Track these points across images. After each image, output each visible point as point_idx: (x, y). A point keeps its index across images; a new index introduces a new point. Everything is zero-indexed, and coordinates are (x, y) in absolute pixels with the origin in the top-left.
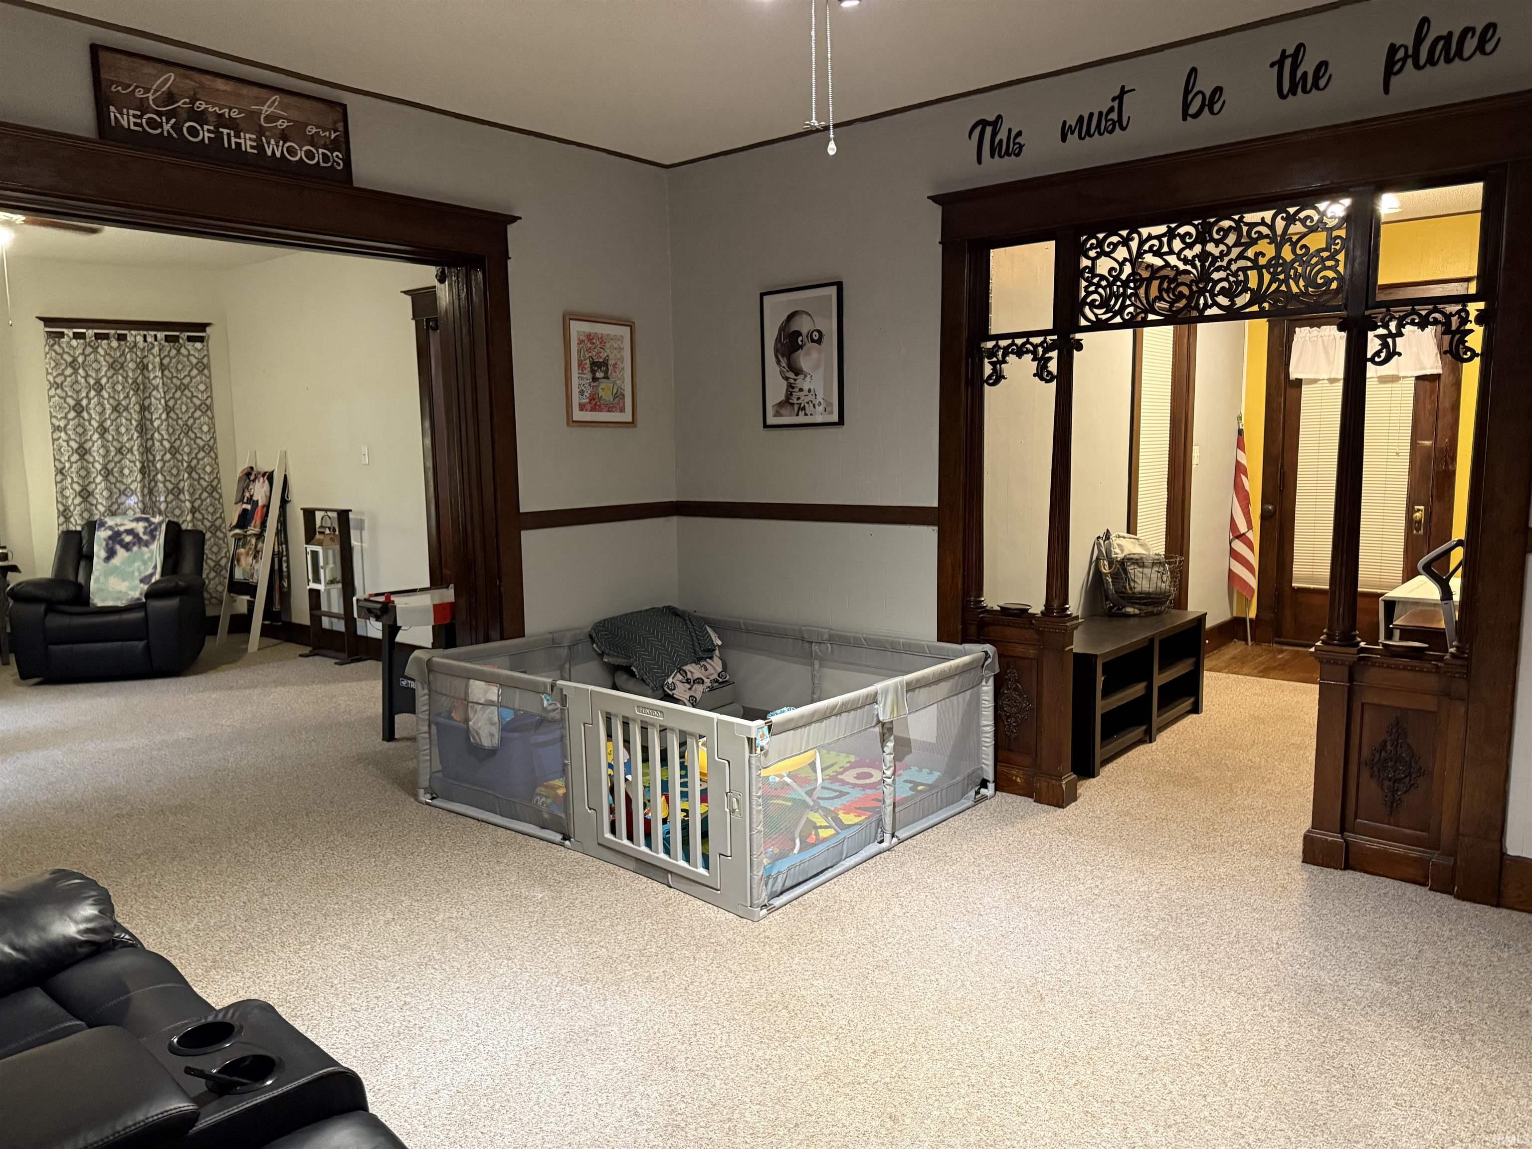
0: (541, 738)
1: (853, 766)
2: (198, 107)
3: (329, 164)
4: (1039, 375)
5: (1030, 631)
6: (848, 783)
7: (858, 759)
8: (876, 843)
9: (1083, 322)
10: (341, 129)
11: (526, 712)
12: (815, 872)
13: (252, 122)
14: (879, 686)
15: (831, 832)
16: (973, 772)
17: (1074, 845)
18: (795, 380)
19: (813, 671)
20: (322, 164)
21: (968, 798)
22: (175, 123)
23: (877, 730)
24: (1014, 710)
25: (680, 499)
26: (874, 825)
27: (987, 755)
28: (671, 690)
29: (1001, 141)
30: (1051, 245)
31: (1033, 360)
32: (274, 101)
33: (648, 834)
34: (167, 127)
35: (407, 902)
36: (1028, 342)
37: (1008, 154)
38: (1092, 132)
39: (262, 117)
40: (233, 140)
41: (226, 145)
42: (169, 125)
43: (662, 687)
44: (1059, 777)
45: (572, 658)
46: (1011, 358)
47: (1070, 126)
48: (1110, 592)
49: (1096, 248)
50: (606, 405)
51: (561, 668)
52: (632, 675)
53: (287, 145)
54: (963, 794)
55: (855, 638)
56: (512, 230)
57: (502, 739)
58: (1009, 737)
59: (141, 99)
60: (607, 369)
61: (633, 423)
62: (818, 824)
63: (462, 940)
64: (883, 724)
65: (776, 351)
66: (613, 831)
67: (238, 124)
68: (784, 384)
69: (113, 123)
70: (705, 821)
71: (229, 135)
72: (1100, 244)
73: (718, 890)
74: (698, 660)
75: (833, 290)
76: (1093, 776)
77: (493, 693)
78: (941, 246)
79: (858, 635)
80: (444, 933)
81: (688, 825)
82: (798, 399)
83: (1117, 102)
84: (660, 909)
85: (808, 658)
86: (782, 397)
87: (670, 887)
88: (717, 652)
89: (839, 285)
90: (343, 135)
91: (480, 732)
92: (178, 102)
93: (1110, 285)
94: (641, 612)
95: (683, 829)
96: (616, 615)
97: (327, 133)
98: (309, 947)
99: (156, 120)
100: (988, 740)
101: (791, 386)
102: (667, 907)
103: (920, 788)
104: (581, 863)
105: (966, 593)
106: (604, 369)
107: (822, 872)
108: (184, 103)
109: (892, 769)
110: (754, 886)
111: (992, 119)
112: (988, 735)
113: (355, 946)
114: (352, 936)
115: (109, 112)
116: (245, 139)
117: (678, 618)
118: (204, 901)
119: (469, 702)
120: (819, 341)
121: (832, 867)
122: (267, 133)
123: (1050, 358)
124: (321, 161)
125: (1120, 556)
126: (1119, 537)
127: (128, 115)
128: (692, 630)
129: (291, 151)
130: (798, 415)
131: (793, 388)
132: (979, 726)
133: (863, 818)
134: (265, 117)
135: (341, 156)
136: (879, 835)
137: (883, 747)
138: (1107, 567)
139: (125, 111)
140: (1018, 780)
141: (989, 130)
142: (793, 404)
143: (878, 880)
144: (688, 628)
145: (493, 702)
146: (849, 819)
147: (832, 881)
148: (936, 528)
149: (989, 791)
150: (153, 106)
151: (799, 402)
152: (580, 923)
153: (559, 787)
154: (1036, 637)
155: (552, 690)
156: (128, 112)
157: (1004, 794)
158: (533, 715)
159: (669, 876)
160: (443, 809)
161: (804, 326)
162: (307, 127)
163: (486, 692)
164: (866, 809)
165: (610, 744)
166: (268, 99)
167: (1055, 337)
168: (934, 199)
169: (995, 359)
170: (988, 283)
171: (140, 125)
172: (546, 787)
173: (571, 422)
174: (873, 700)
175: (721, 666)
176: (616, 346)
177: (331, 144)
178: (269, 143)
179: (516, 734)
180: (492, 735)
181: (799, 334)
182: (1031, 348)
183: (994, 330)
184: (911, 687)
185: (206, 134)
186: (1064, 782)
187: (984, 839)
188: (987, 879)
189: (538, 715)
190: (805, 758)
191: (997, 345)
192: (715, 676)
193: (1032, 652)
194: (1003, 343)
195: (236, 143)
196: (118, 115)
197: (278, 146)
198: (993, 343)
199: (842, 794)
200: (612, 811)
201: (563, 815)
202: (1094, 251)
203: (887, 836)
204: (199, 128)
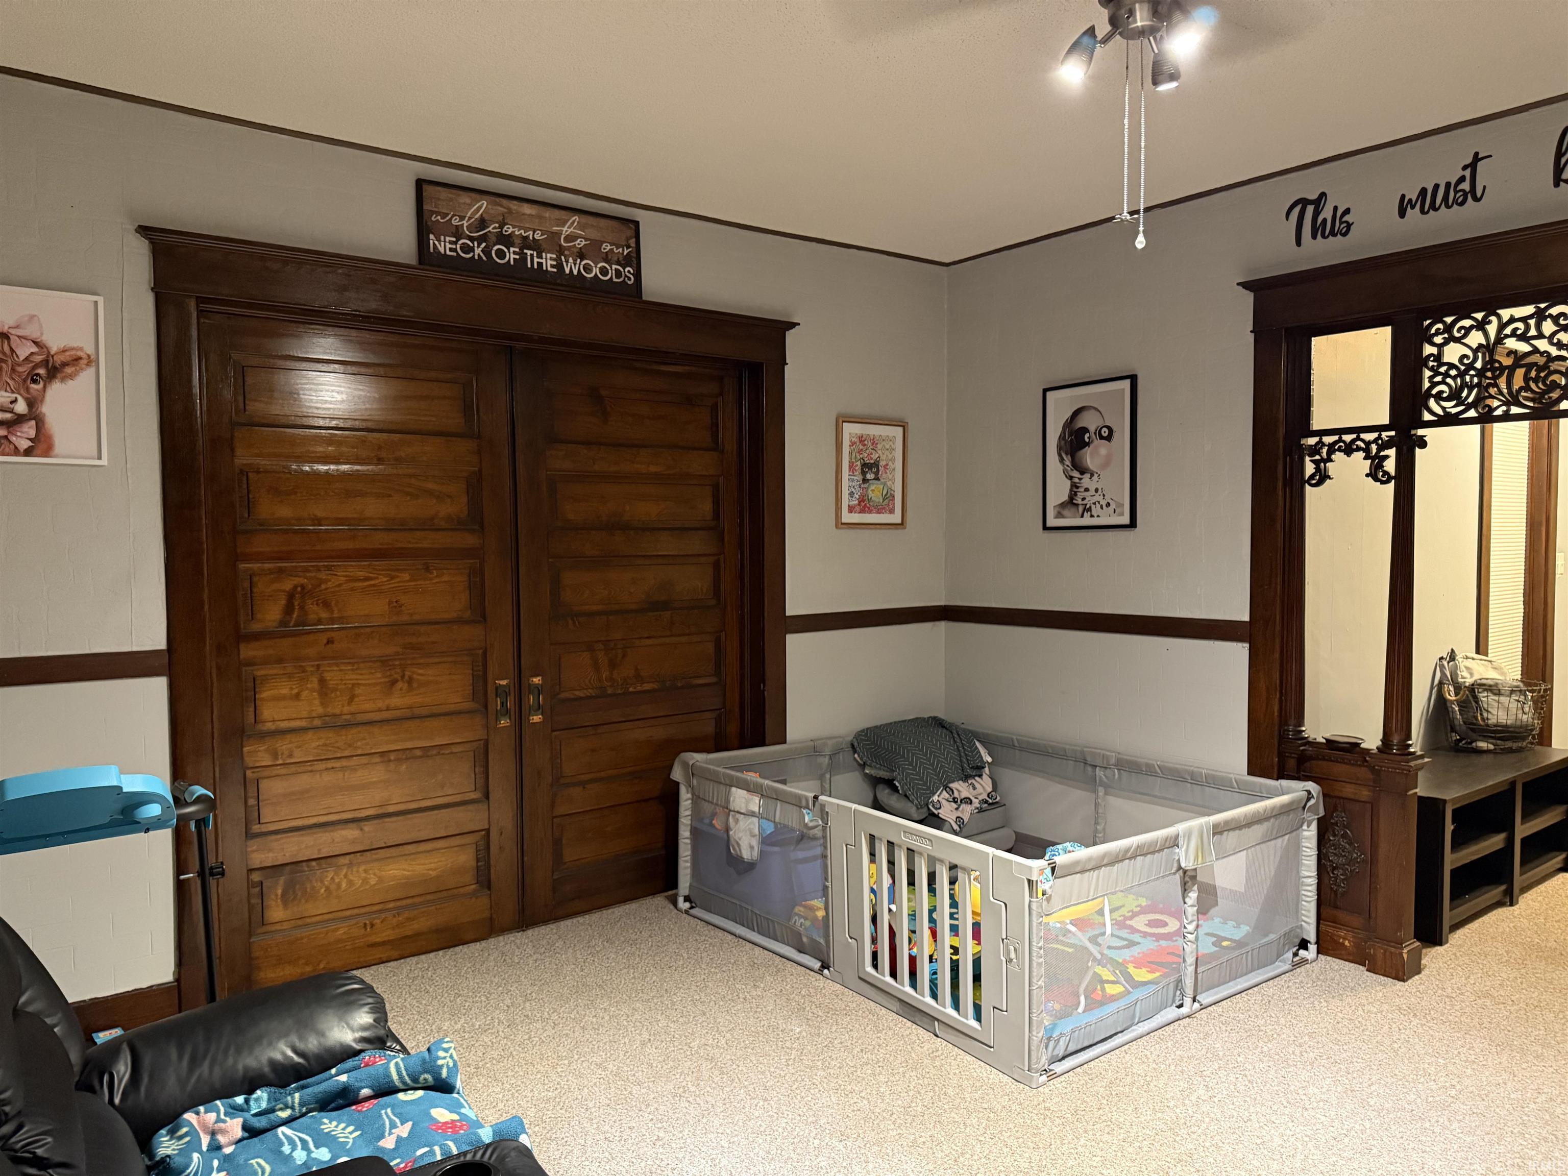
0: (800, 855)
1: (1144, 911)
2: (506, 231)
3: (621, 280)
4: (1373, 475)
5: (1363, 768)
6: (1139, 931)
7: (1150, 903)
8: (1174, 1007)
9: (1427, 417)
10: (633, 245)
11: (785, 826)
12: (1103, 1037)
13: (553, 243)
14: (1180, 828)
15: (1119, 989)
16: (1290, 931)
17: (1420, 1030)
18: (1080, 479)
19: (1097, 798)
20: (615, 280)
21: (1284, 961)
22: (485, 247)
23: (1177, 877)
24: (1342, 860)
25: (947, 604)
26: (1172, 987)
27: (1309, 911)
28: (936, 809)
29: (1325, 220)
30: (1387, 331)
31: (1365, 458)
32: (574, 222)
33: (913, 974)
34: (478, 251)
35: (662, 1023)
36: (1358, 438)
37: (1333, 233)
38: (1437, 205)
39: (563, 237)
40: (536, 260)
41: (529, 266)
42: (480, 249)
43: (927, 805)
44: (1400, 943)
45: (833, 768)
46: (1338, 456)
47: (1410, 200)
48: (1456, 723)
49: (1442, 334)
50: (876, 507)
51: (821, 778)
52: (895, 789)
53: (583, 263)
54: (1279, 956)
55: (1147, 765)
56: (790, 336)
57: (762, 853)
58: (1336, 892)
59: (456, 226)
60: (878, 470)
61: (902, 524)
62: (1105, 978)
63: (717, 1073)
64: (1185, 872)
65: (1060, 449)
66: (875, 966)
67: (541, 245)
68: (1068, 483)
69: (432, 250)
70: (977, 962)
71: (532, 255)
72: (1449, 328)
73: (991, 1047)
74: (966, 778)
75: (1126, 384)
76: (1441, 944)
77: (754, 803)
78: (1253, 335)
79: (1151, 762)
80: (699, 1062)
81: (958, 966)
82: (1084, 499)
83: (1469, 170)
84: (926, 1061)
85: (1092, 783)
86: (1065, 497)
87: (937, 1036)
88: (987, 770)
89: (1133, 379)
90: (635, 250)
91: (740, 842)
92: (488, 227)
93: (1462, 374)
94: (905, 721)
95: (952, 970)
96: (879, 724)
97: (620, 250)
98: (566, 1062)
99: (469, 245)
100: (1309, 894)
101: (1074, 486)
102: (933, 1059)
103: (1225, 944)
104: (840, 997)
105: (1283, 720)
106: (874, 470)
107: (1111, 1037)
108: (493, 229)
109: (1195, 923)
110: (1033, 1048)
111: (1313, 196)
112: (1309, 888)
113: (611, 1066)
114: (609, 1055)
115: (429, 240)
116: (546, 259)
117: (944, 731)
118: (471, 1000)
119: (730, 811)
120: (1109, 438)
121: (1122, 1032)
122: (566, 253)
123: (1387, 457)
124: (614, 277)
125: (1469, 681)
126: (1467, 658)
127: (445, 241)
128: (960, 745)
129: (587, 269)
130: (1082, 516)
131: (1077, 487)
132: (1299, 877)
133: (1158, 974)
134: (565, 238)
135: (632, 271)
136: (1177, 998)
137: (1184, 898)
138: (1452, 693)
139: (442, 238)
140: (1347, 943)
141: (1310, 209)
142: (1077, 505)
143: (1178, 1053)
144: (955, 742)
145: (754, 812)
146: (1142, 975)
147: (1123, 1049)
148: (1247, 645)
149: (1311, 953)
150: (467, 233)
151: (1083, 502)
152: (840, 1068)
153: (818, 909)
154: (1372, 777)
155: (814, 806)
156: (445, 239)
157: (1329, 958)
158: (793, 830)
159: (936, 1023)
160: (701, 920)
161: (1090, 422)
162: (602, 245)
163: (748, 802)
164: (1161, 964)
165: (873, 866)
166: (569, 220)
167: (1393, 433)
168: (1245, 285)
169: (1318, 457)
170: (1309, 374)
171: (455, 250)
172: (805, 907)
173: (840, 524)
174: (1174, 842)
175: (991, 786)
176: (888, 447)
177: (624, 260)
178: (567, 262)
179: (776, 849)
180: (752, 848)
181: (1085, 430)
182: (1363, 445)
183: (1316, 425)
184: (1218, 830)
185: (512, 256)
186: (1405, 951)
187: (1306, 1013)
188: (1312, 1064)
189: (799, 831)
190: (1092, 906)
191: (1320, 442)
192: (984, 796)
193: (1365, 794)
194: (1328, 440)
195: (538, 262)
196: (436, 242)
197: (575, 264)
198: (1316, 440)
199: (1132, 944)
200: (874, 940)
201: (822, 941)
202: (1440, 337)
203: (1188, 1001)
204: (506, 250)
